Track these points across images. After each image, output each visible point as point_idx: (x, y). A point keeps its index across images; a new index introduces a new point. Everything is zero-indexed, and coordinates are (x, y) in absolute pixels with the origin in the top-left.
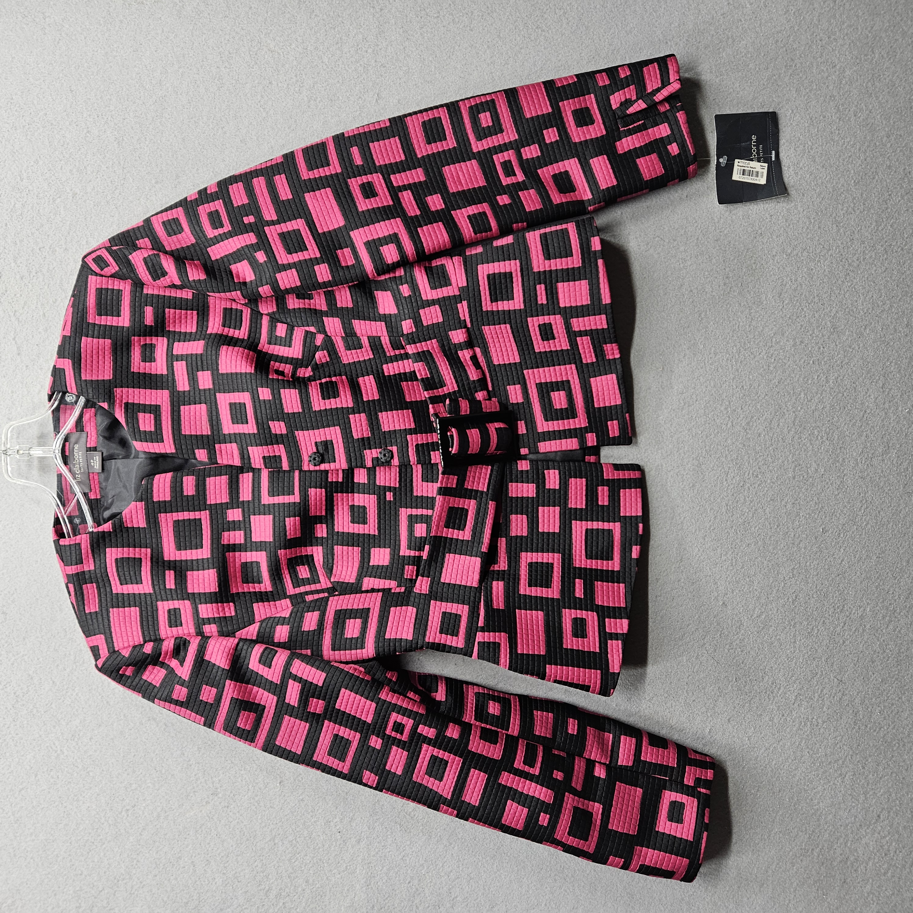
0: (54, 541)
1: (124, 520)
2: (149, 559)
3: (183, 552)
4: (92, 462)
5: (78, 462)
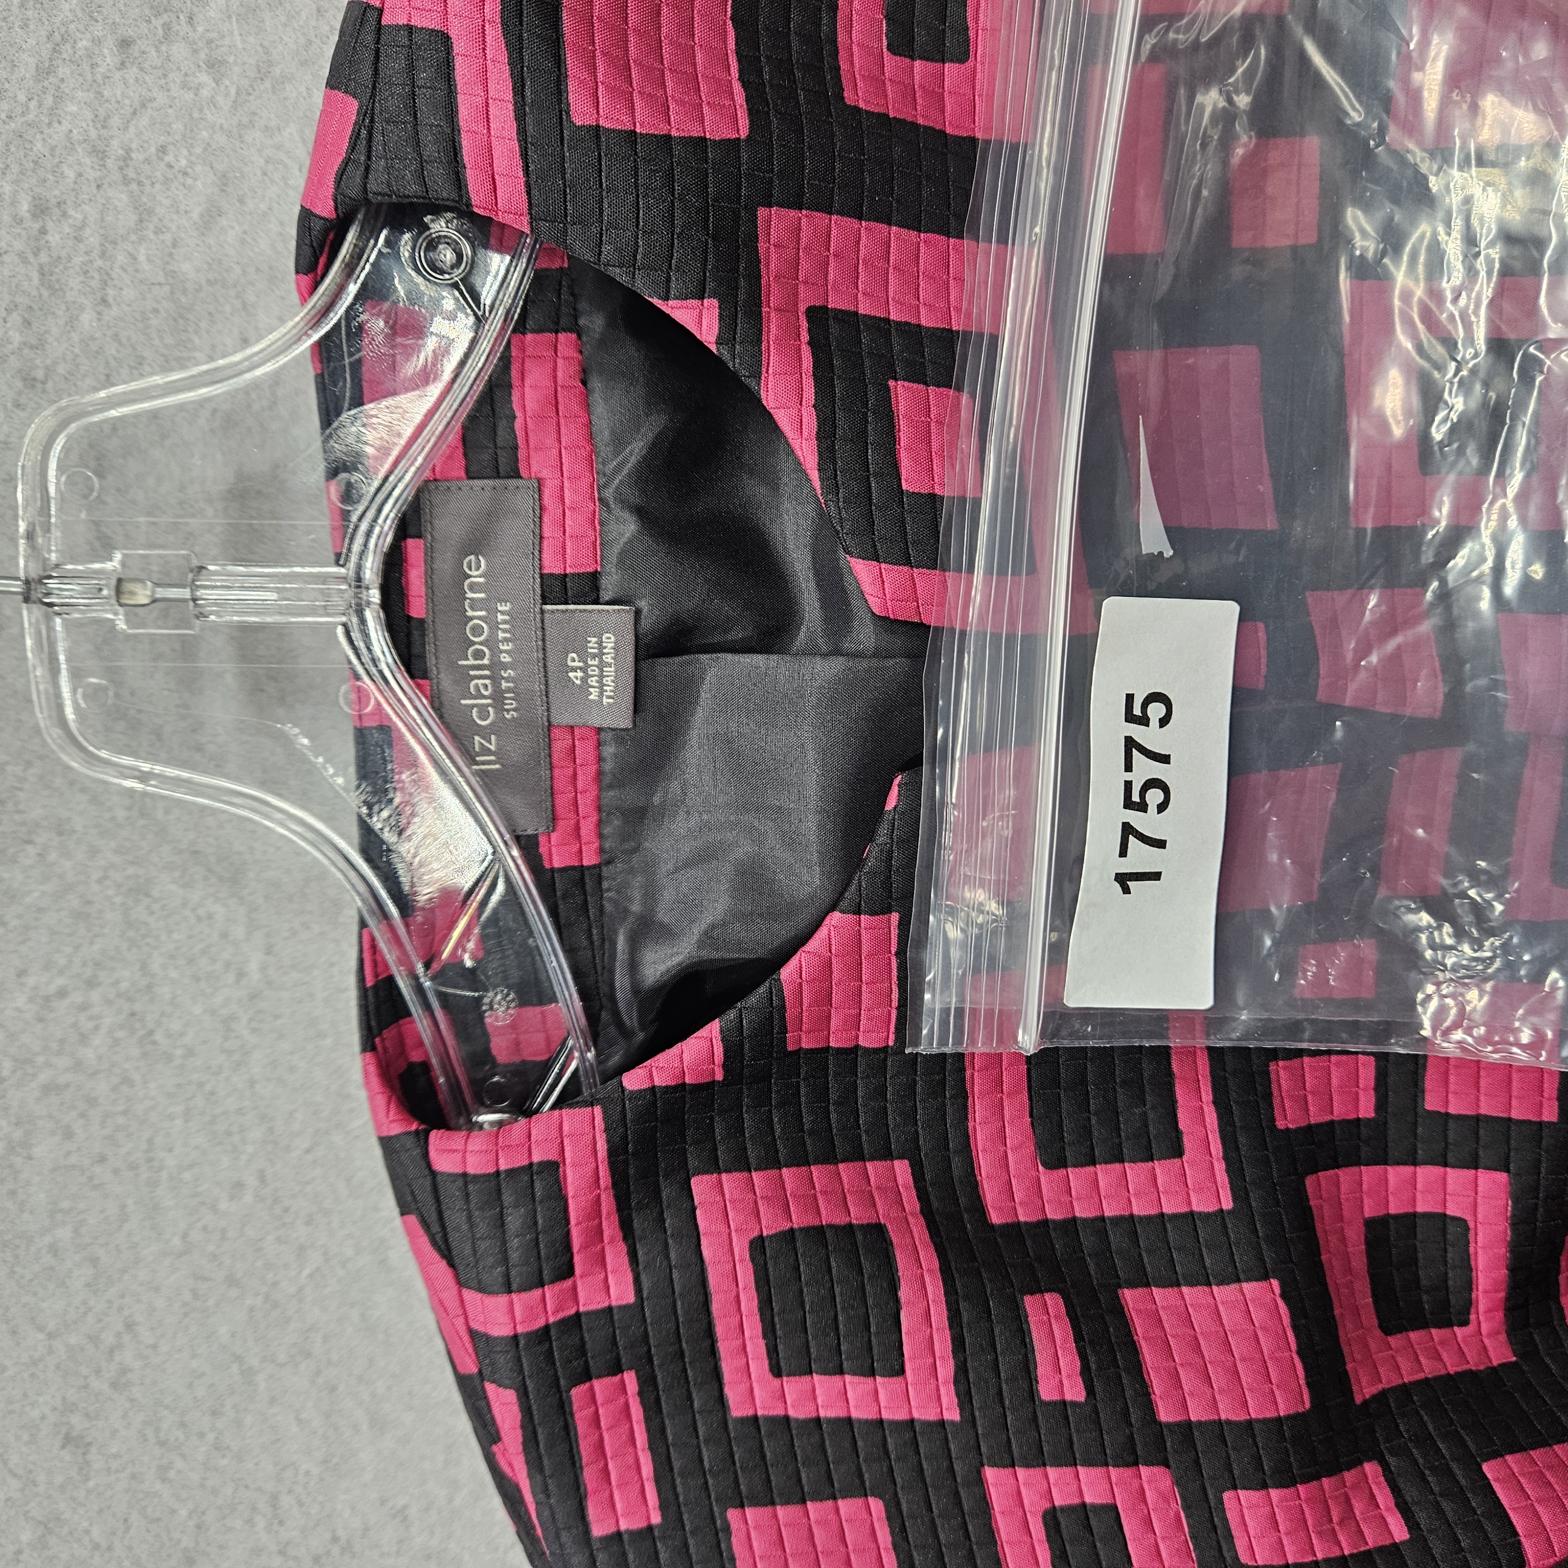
1: (790, 1011)
3: (1076, 1176)
4: (577, 664)
5: (486, 661)
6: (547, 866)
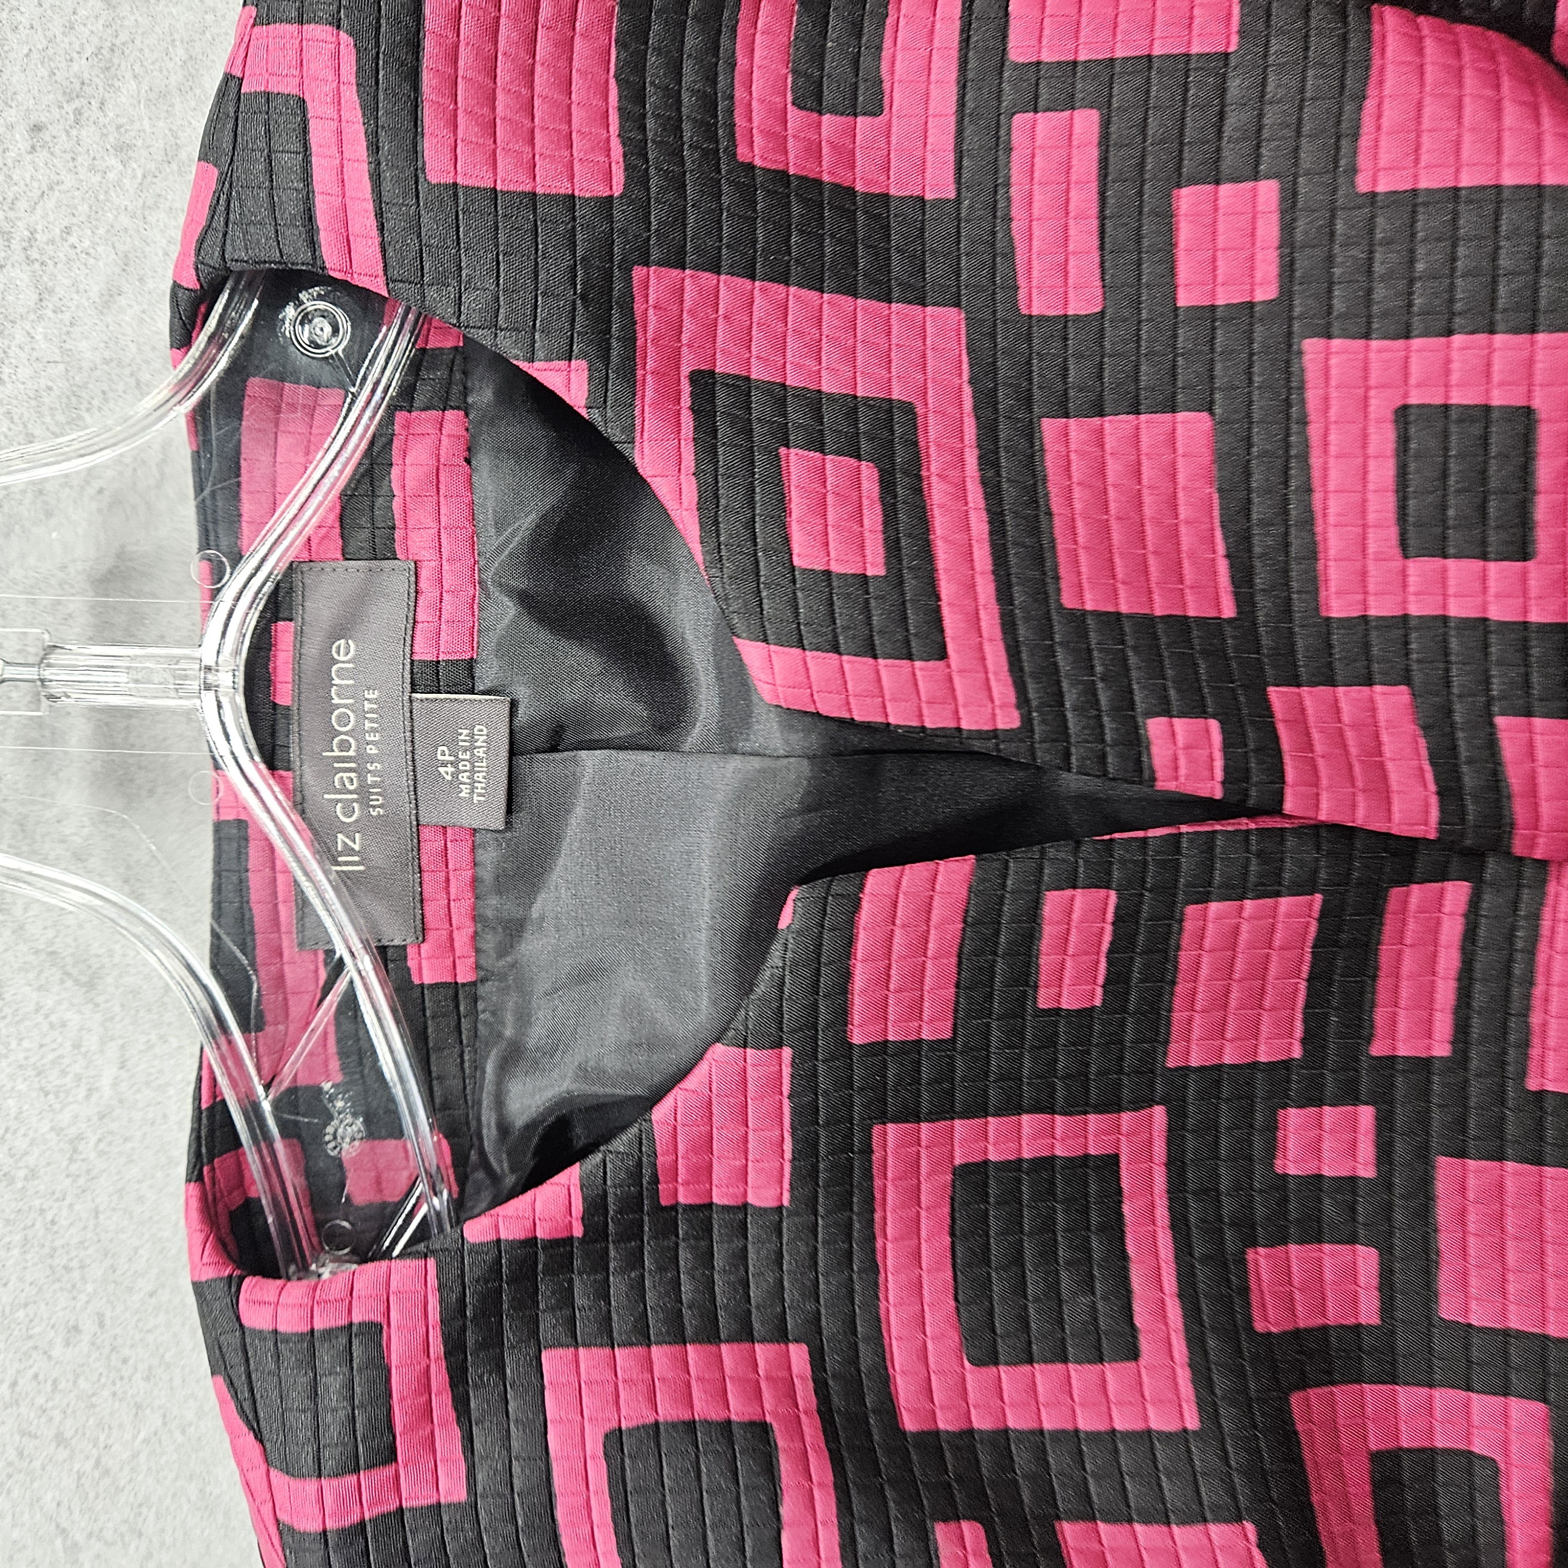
0: (198, 1287)
1: (662, 1161)
2: (811, 1429)
3: (1012, 1376)
4: (447, 758)
5: (352, 753)
6: (416, 981)
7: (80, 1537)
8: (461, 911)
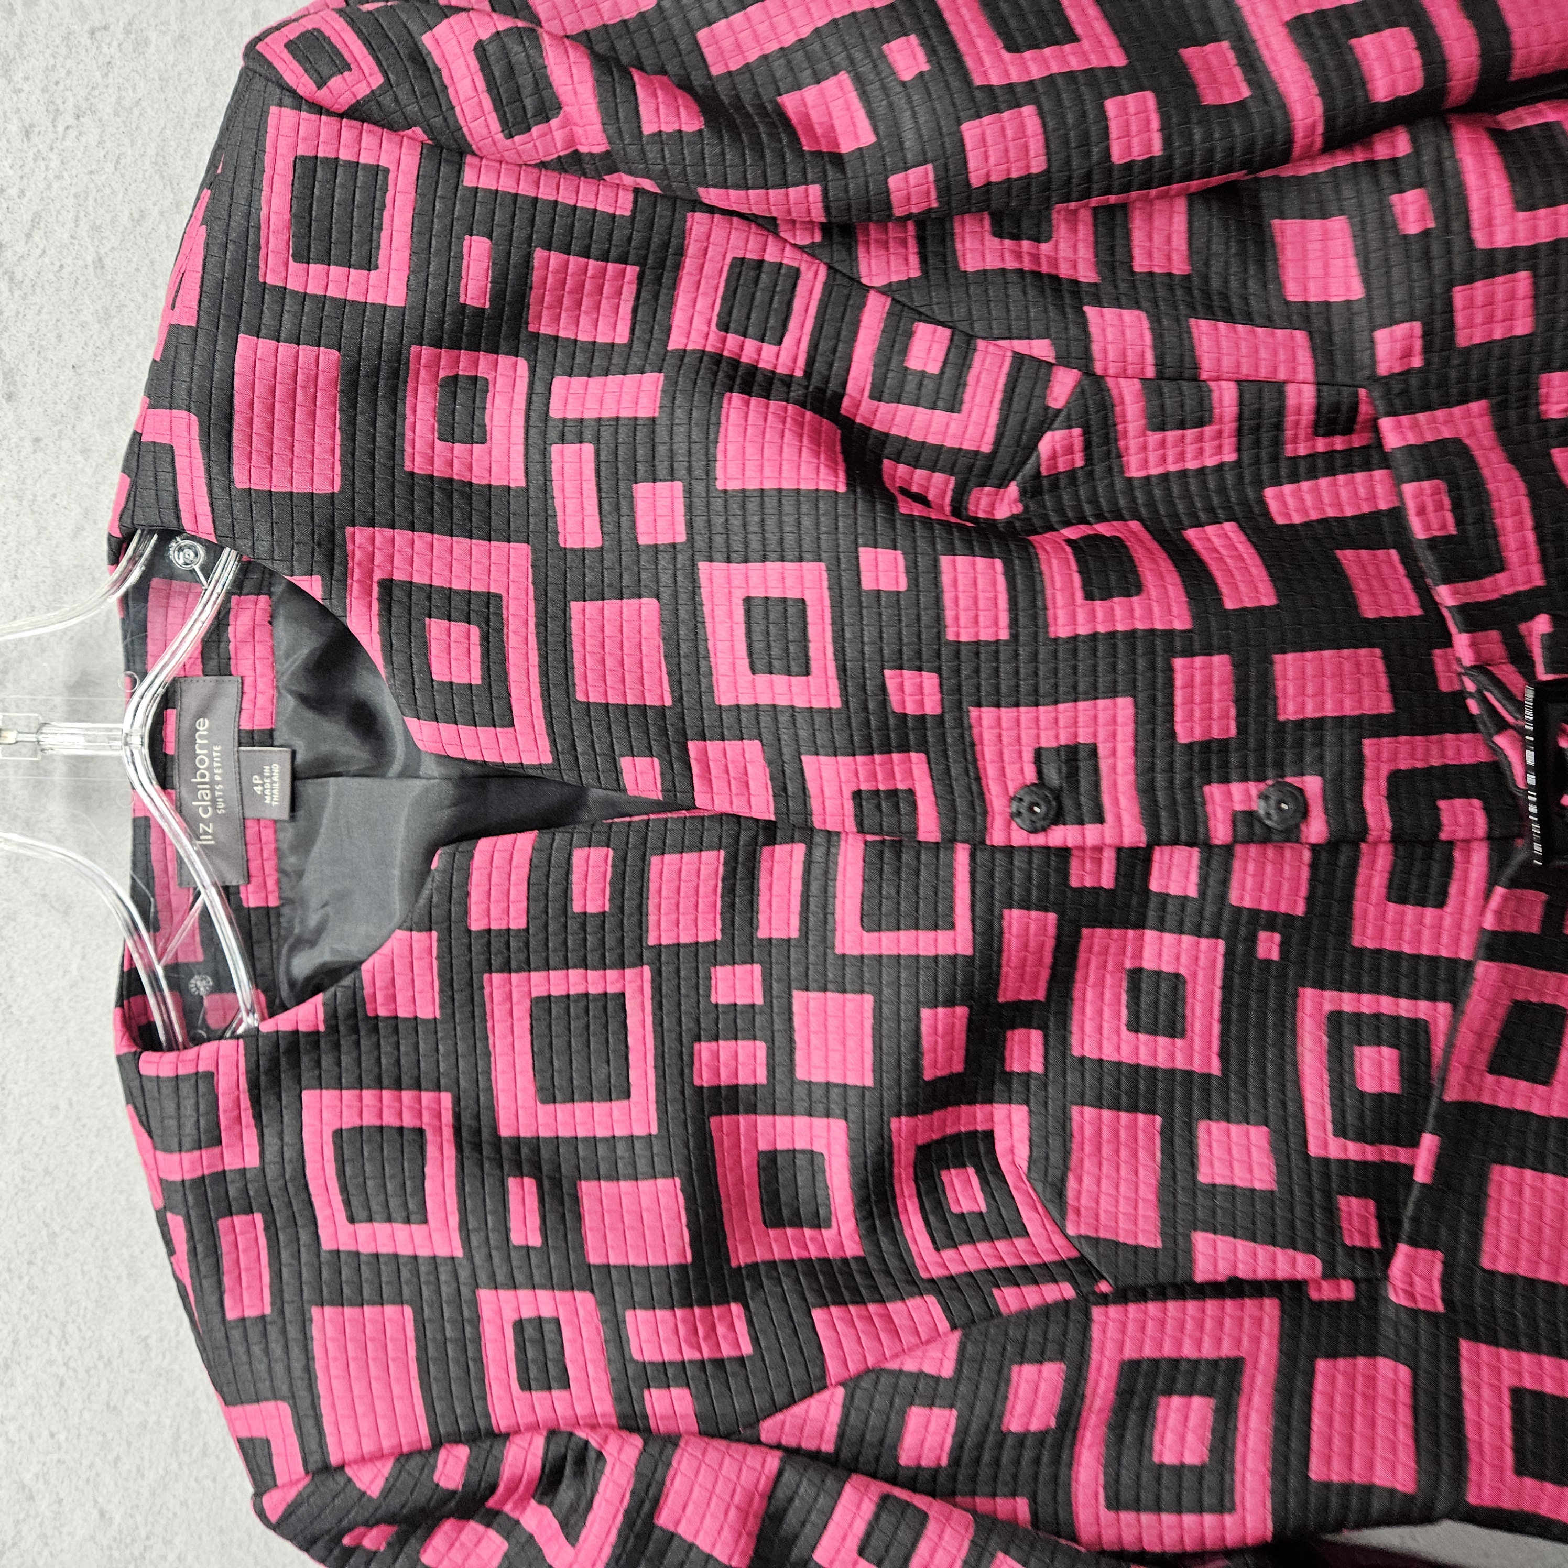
0: (119, 1058)
1: (367, 991)
2: (448, 1133)
3: (562, 1110)
4: (258, 782)
5: (207, 780)
6: (245, 906)
7: (56, 1228)
8: (269, 867)
